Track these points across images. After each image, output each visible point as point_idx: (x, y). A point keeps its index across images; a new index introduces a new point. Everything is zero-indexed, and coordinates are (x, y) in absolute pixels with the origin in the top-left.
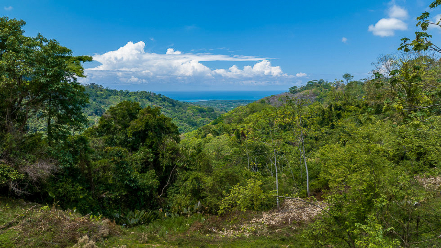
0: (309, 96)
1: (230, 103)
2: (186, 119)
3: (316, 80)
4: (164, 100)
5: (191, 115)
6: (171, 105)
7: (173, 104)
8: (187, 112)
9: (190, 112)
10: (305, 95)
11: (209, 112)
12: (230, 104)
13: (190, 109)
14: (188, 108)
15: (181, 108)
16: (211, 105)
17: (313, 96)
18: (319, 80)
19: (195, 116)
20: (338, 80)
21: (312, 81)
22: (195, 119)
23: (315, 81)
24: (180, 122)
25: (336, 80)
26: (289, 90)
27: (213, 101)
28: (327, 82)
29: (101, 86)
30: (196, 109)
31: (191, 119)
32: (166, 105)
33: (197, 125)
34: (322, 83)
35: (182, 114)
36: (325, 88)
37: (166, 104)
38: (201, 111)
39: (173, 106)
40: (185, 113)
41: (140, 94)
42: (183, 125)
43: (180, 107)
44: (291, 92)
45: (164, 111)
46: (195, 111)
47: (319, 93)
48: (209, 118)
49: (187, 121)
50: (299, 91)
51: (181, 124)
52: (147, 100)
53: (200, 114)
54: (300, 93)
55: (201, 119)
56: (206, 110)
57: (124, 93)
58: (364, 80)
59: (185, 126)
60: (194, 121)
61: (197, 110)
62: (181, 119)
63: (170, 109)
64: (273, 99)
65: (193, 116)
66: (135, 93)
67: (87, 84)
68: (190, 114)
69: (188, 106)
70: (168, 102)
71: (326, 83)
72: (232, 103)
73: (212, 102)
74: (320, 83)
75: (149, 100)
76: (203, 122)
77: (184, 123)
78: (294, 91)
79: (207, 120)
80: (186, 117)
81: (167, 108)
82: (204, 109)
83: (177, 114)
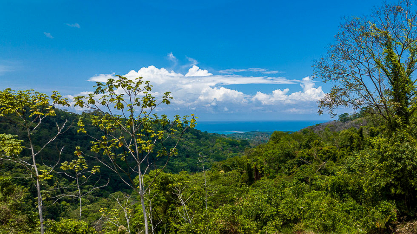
2: (214, 154)
4: (187, 130)
6: (195, 137)
7: (198, 135)
8: (215, 146)
9: (219, 145)
10: (358, 123)
13: (219, 142)
14: (217, 140)
15: (208, 140)
16: (249, 138)
19: (225, 151)
22: (224, 154)
24: (205, 157)
26: (338, 118)
27: (251, 133)
31: (220, 154)
32: (189, 137)
35: (208, 147)
37: (189, 135)
38: (233, 144)
39: (198, 138)
40: (213, 147)
42: (209, 162)
43: (206, 139)
44: (341, 120)
45: (186, 144)
46: (225, 144)
49: (215, 157)
50: (351, 119)
51: (207, 160)
53: (231, 148)
54: (352, 122)
55: (232, 154)
56: (239, 143)
59: (211, 163)
60: (223, 156)
61: (228, 143)
62: (207, 155)
63: (193, 141)
64: (318, 128)
65: (223, 150)
67: (89, 111)
68: (219, 148)
70: (191, 133)
77: (211, 158)
78: (344, 118)
80: (214, 152)
81: (189, 140)
82: (236, 142)
83: (202, 148)
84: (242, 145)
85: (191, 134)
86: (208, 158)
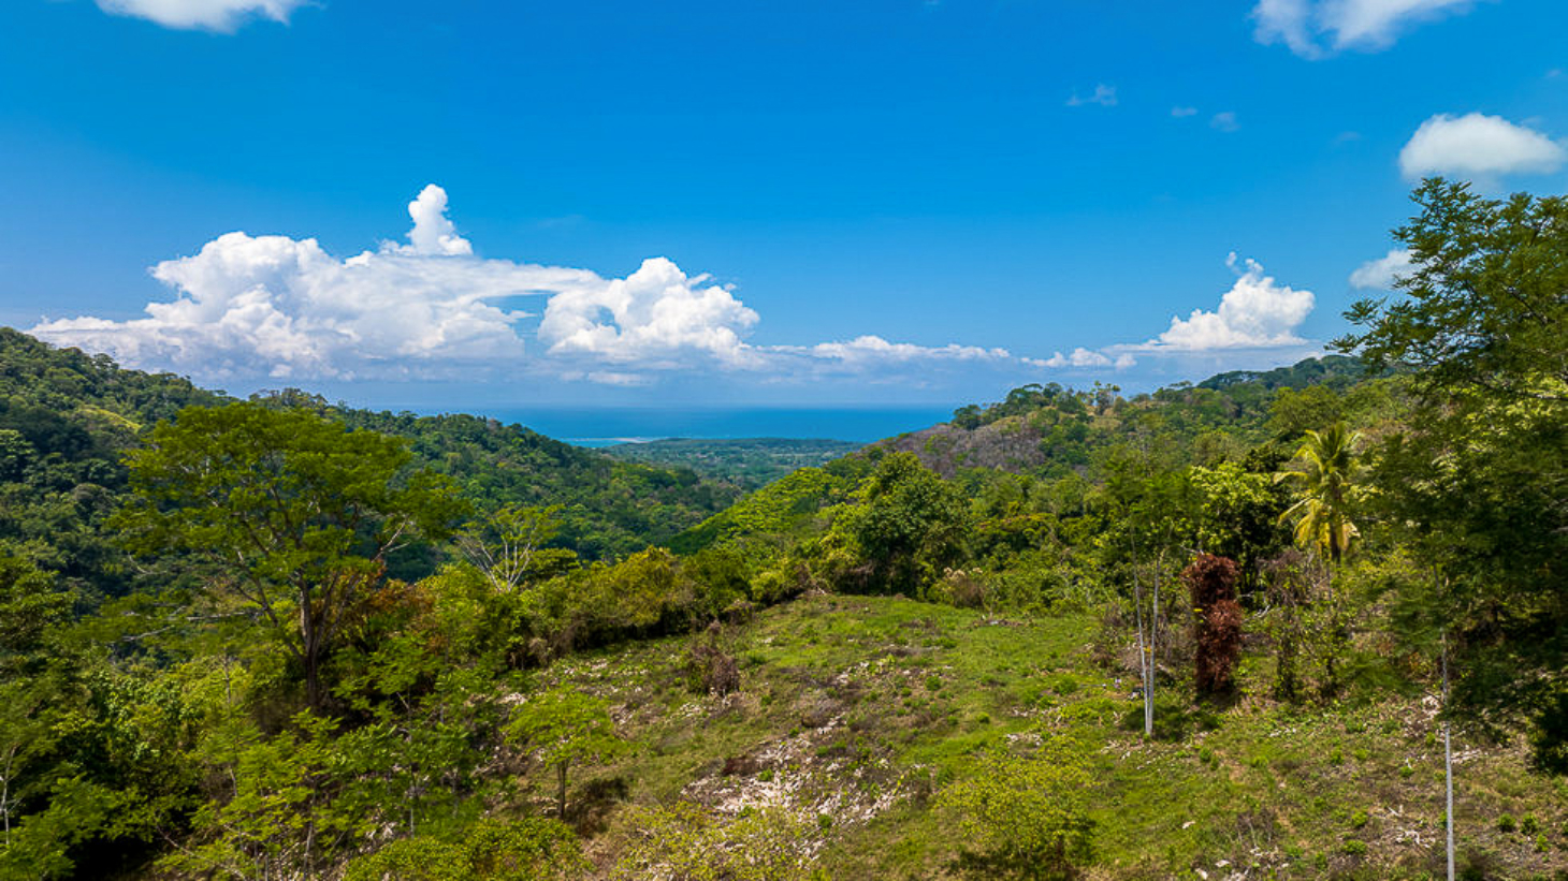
0: (1019, 438)
1: (734, 448)
2: (612, 508)
3: (1035, 385)
4: (533, 442)
5: (626, 495)
6: (556, 461)
7: (561, 455)
8: (611, 486)
9: (621, 485)
10: (1007, 433)
11: (684, 484)
12: (733, 452)
13: (620, 475)
15: (589, 470)
16: (680, 460)
17: (1033, 436)
18: (1044, 386)
19: (641, 500)
20: (1103, 387)
21: (1021, 387)
22: (641, 509)
23: (1032, 389)
24: (592, 519)
25: (1098, 384)
26: (954, 416)
27: (669, 444)
28: (1071, 391)
29: (319, 397)
30: (642, 474)
31: (629, 510)
32: (539, 461)
33: (649, 530)
34: (1054, 394)
35: (595, 491)
36: (1065, 411)
37: (539, 456)
38: (659, 481)
39: (562, 465)
40: (606, 488)
41: (451, 425)
42: (603, 529)
43: (585, 466)
44: (961, 423)
45: (539, 484)
46: (637, 480)
47: (1049, 428)
48: (686, 504)
49: (617, 517)
50: (988, 422)
51: (598, 525)
52: (477, 446)
53: (656, 493)
54: (991, 428)
55: (659, 507)
56: (675, 479)
57: (395, 420)
58: (1183, 384)
59: (609, 533)
60: (638, 515)
61: (645, 479)
62: (595, 510)
63: (554, 474)
64: (907, 445)
65: (633, 496)
66: (433, 420)
67: (272, 392)
68: (623, 491)
69: (613, 466)
71: (1069, 395)
72: (737, 448)
73: (669, 448)
74: (1048, 393)
75: (485, 445)
76: (670, 519)
77: (608, 521)
78: (969, 419)
79: (683, 513)
80: (611, 503)
81: (543, 470)
82: (665, 474)
83: (580, 493)
84: (681, 482)
85: (544, 455)
86: (600, 519)
